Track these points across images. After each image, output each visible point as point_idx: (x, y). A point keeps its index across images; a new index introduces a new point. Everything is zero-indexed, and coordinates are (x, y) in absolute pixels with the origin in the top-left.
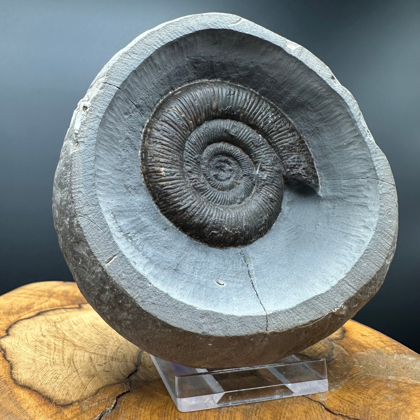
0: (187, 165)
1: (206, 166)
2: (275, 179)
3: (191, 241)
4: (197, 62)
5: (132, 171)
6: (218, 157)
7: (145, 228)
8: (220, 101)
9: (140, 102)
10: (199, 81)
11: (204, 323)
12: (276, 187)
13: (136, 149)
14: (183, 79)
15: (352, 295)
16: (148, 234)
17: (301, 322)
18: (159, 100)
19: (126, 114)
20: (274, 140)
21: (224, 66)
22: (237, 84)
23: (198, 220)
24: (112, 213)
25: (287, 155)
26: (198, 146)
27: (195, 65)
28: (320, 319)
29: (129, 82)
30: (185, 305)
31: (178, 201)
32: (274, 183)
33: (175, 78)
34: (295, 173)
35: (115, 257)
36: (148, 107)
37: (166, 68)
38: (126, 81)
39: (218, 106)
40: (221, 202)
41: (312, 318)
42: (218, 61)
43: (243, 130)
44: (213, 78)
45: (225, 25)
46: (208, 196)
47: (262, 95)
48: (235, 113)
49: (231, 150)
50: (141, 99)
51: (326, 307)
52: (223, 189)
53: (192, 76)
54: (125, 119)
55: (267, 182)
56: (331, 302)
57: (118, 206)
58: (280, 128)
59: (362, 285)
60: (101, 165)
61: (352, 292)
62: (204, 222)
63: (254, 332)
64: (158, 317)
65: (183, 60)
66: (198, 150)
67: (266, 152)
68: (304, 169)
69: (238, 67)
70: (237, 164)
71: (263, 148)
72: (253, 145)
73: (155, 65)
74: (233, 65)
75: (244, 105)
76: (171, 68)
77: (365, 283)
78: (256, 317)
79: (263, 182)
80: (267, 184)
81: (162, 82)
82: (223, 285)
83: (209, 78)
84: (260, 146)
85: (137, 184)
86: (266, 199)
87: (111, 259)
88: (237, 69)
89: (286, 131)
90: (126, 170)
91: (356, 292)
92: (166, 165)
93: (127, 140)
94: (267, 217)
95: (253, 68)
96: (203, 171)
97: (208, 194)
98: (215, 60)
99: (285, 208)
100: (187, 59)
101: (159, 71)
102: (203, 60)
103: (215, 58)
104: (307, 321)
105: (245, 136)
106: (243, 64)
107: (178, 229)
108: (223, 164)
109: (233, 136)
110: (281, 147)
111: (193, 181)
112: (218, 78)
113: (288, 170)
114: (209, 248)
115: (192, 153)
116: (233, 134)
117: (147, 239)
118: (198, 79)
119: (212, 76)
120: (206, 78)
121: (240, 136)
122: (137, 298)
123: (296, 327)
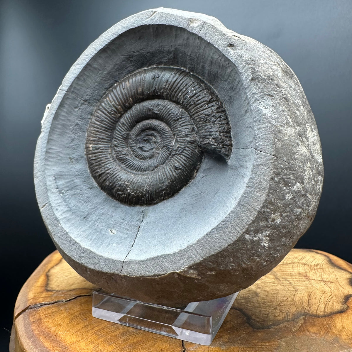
0: (115, 141)
1: (133, 140)
2: (185, 149)
3: (108, 198)
4: (131, 56)
5: (78, 147)
6: (146, 132)
7: (75, 187)
8: (145, 86)
9: (87, 98)
10: (140, 70)
11: (83, 257)
12: (184, 156)
13: (84, 132)
14: (124, 72)
15: (197, 261)
16: (76, 191)
17: (147, 274)
18: (106, 92)
19: (76, 108)
20: (192, 112)
21: (153, 55)
22: (170, 66)
23: (108, 183)
24: (54, 176)
25: (201, 126)
26: (125, 125)
27: (131, 59)
28: (163, 275)
29: (74, 85)
30: (75, 242)
31: (97, 169)
32: (184, 152)
33: (117, 73)
34: (205, 143)
35: (47, 205)
36: (95, 99)
37: (106, 68)
38: (71, 86)
39: (143, 90)
40: (136, 169)
41: (156, 272)
42: (147, 51)
43: (165, 107)
44: (150, 65)
45: (141, 23)
46: (126, 164)
47: (191, 71)
48: (159, 94)
49: (155, 125)
50: (87, 95)
51: (171, 267)
52: (144, 158)
53: (132, 68)
54: (75, 112)
55: (177, 152)
56: (176, 263)
57: (61, 172)
58: (198, 101)
59: (210, 255)
60: (53, 145)
61: (197, 258)
62: (112, 185)
63: (112, 271)
64: (60, 246)
65: (119, 58)
66: (125, 128)
67: (182, 125)
68: (213, 139)
69: (164, 52)
70: (160, 137)
71: (181, 121)
72: (172, 120)
73: (95, 68)
74: (159, 51)
75: (166, 85)
76: (109, 67)
77: (213, 253)
78: (116, 261)
79: (174, 152)
80: (177, 154)
81: (104, 79)
82: (114, 233)
83: (147, 66)
84: (178, 120)
85: (79, 157)
86: (172, 167)
87: (44, 206)
88: (164, 54)
89: (203, 104)
90: (73, 147)
91: (202, 259)
92: (94, 143)
93: (77, 126)
94: (169, 183)
95: (174, 50)
96: (130, 145)
97: (127, 163)
98: (144, 51)
99: (199, 175)
100: (122, 57)
101: (100, 72)
102: (135, 54)
103: (144, 50)
104: (152, 274)
105: (167, 113)
106: (166, 49)
107: (100, 189)
108: (150, 137)
109: (156, 113)
110: (198, 119)
111: (117, 153)
112: (153, 65)
113: (201, 140)
114: (120, 204)
115: (120, 131)
116: (157, 112)
117: (75, 194)
118: (138, 69)
119: (148, 64)
120: (145, 67)
121: (162, 113)
122: (52, 232)
123: (142, 276)
